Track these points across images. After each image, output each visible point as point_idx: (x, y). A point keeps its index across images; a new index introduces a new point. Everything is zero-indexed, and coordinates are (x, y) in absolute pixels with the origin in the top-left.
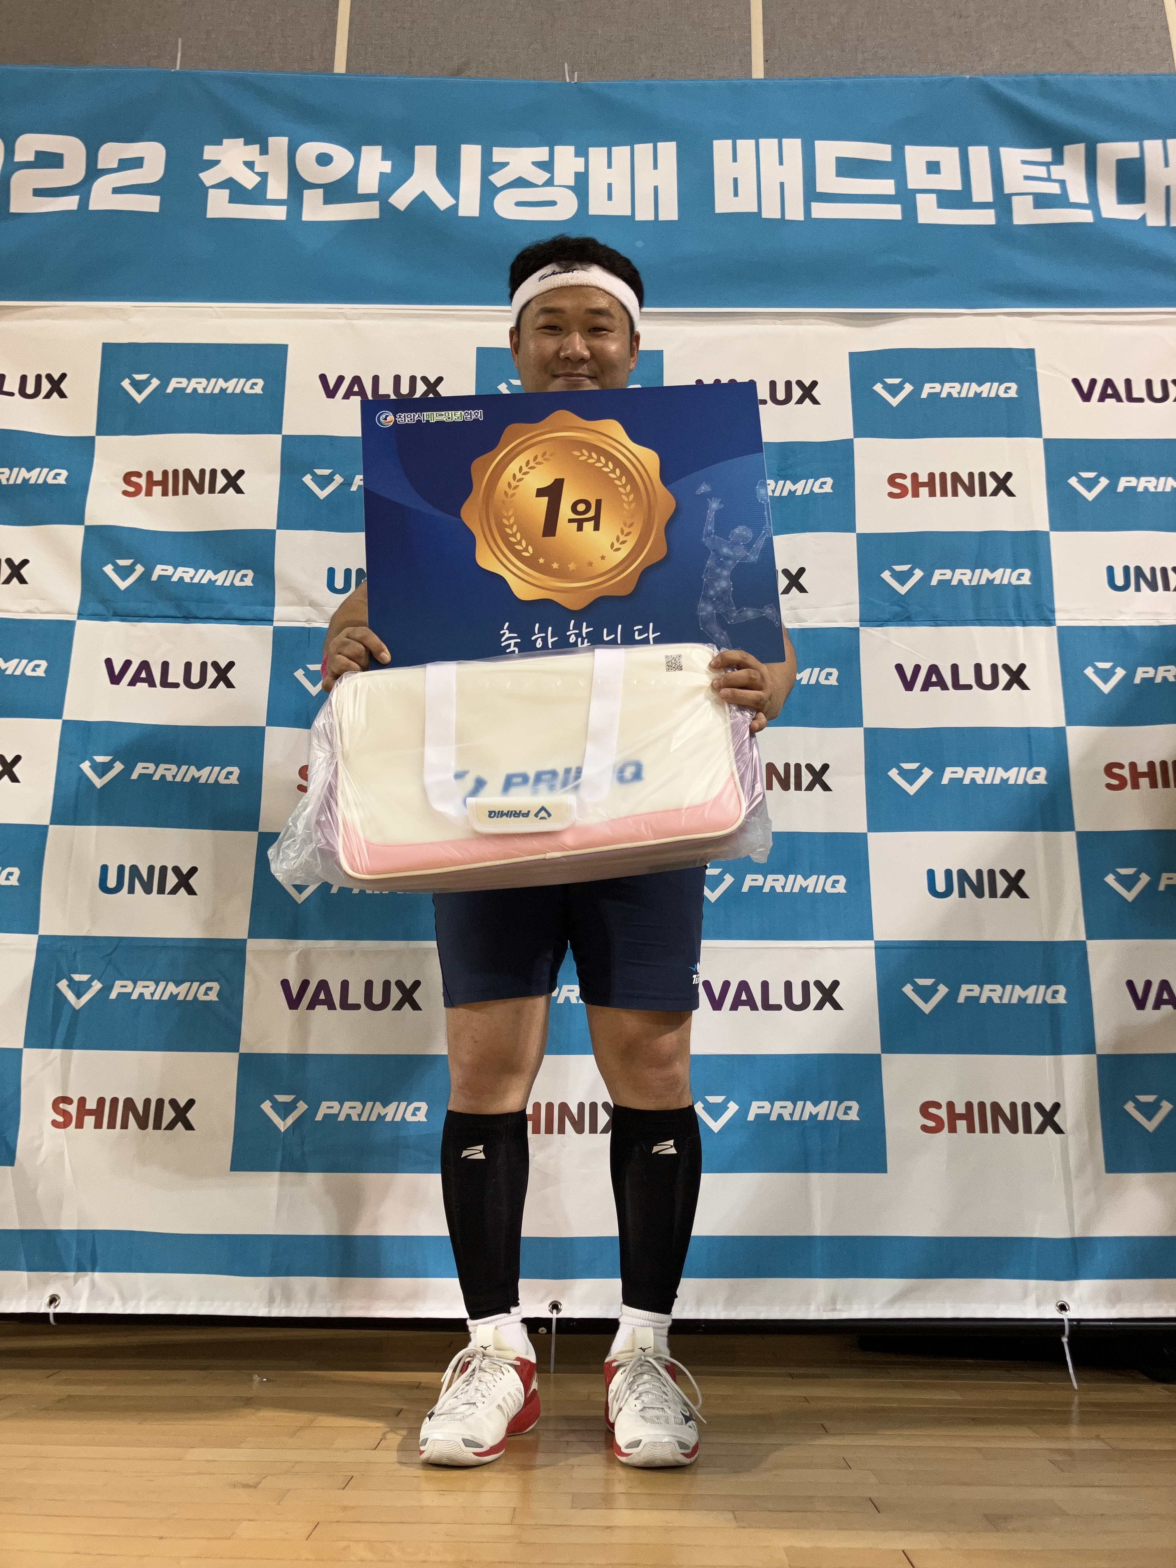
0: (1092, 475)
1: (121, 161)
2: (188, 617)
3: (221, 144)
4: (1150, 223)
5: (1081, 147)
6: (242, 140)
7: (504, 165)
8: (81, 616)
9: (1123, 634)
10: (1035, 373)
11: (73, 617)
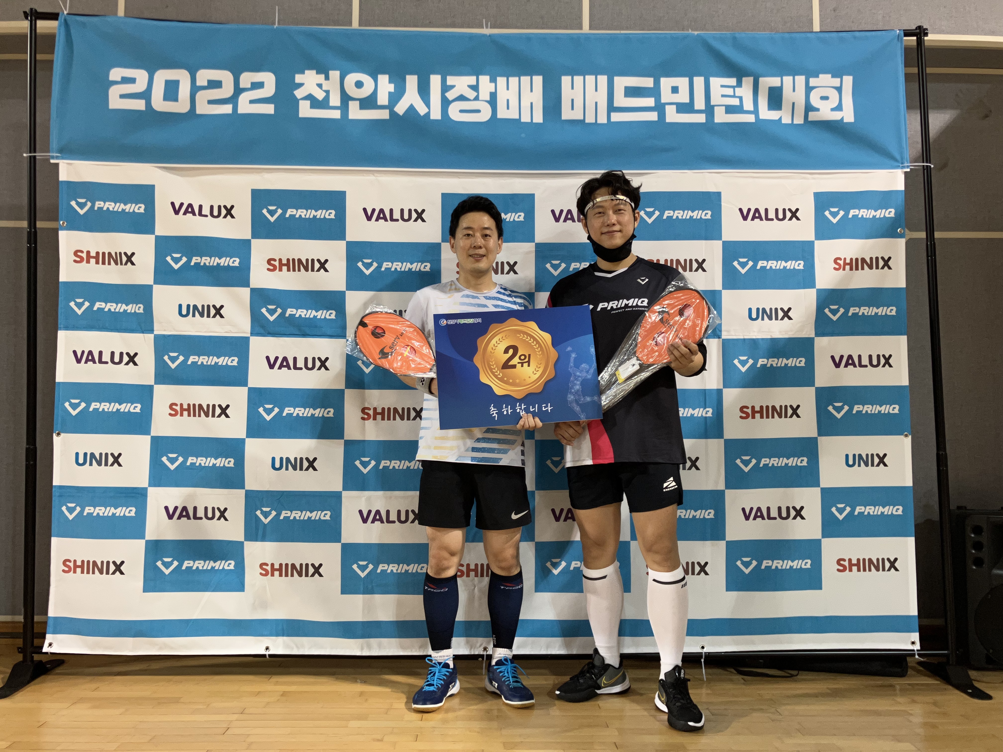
0: (745, 260)
1: (252, 84)
2: (304, 335)
3: (304, 73)
4: (784, 121)
5: (751, 79)
6: (315, 71)
7: (453, 87)
8: (252, 334)
9: (754, 343)
10: (720, 205)
11: (249, 335)
